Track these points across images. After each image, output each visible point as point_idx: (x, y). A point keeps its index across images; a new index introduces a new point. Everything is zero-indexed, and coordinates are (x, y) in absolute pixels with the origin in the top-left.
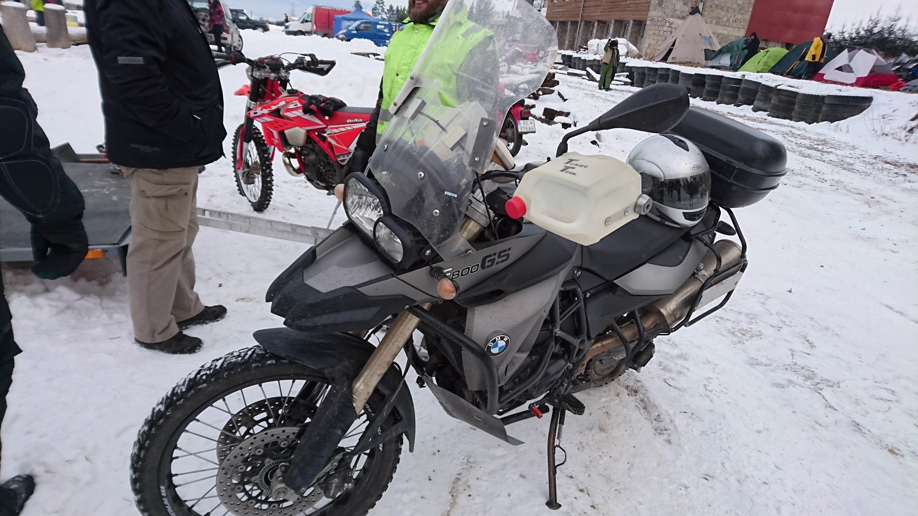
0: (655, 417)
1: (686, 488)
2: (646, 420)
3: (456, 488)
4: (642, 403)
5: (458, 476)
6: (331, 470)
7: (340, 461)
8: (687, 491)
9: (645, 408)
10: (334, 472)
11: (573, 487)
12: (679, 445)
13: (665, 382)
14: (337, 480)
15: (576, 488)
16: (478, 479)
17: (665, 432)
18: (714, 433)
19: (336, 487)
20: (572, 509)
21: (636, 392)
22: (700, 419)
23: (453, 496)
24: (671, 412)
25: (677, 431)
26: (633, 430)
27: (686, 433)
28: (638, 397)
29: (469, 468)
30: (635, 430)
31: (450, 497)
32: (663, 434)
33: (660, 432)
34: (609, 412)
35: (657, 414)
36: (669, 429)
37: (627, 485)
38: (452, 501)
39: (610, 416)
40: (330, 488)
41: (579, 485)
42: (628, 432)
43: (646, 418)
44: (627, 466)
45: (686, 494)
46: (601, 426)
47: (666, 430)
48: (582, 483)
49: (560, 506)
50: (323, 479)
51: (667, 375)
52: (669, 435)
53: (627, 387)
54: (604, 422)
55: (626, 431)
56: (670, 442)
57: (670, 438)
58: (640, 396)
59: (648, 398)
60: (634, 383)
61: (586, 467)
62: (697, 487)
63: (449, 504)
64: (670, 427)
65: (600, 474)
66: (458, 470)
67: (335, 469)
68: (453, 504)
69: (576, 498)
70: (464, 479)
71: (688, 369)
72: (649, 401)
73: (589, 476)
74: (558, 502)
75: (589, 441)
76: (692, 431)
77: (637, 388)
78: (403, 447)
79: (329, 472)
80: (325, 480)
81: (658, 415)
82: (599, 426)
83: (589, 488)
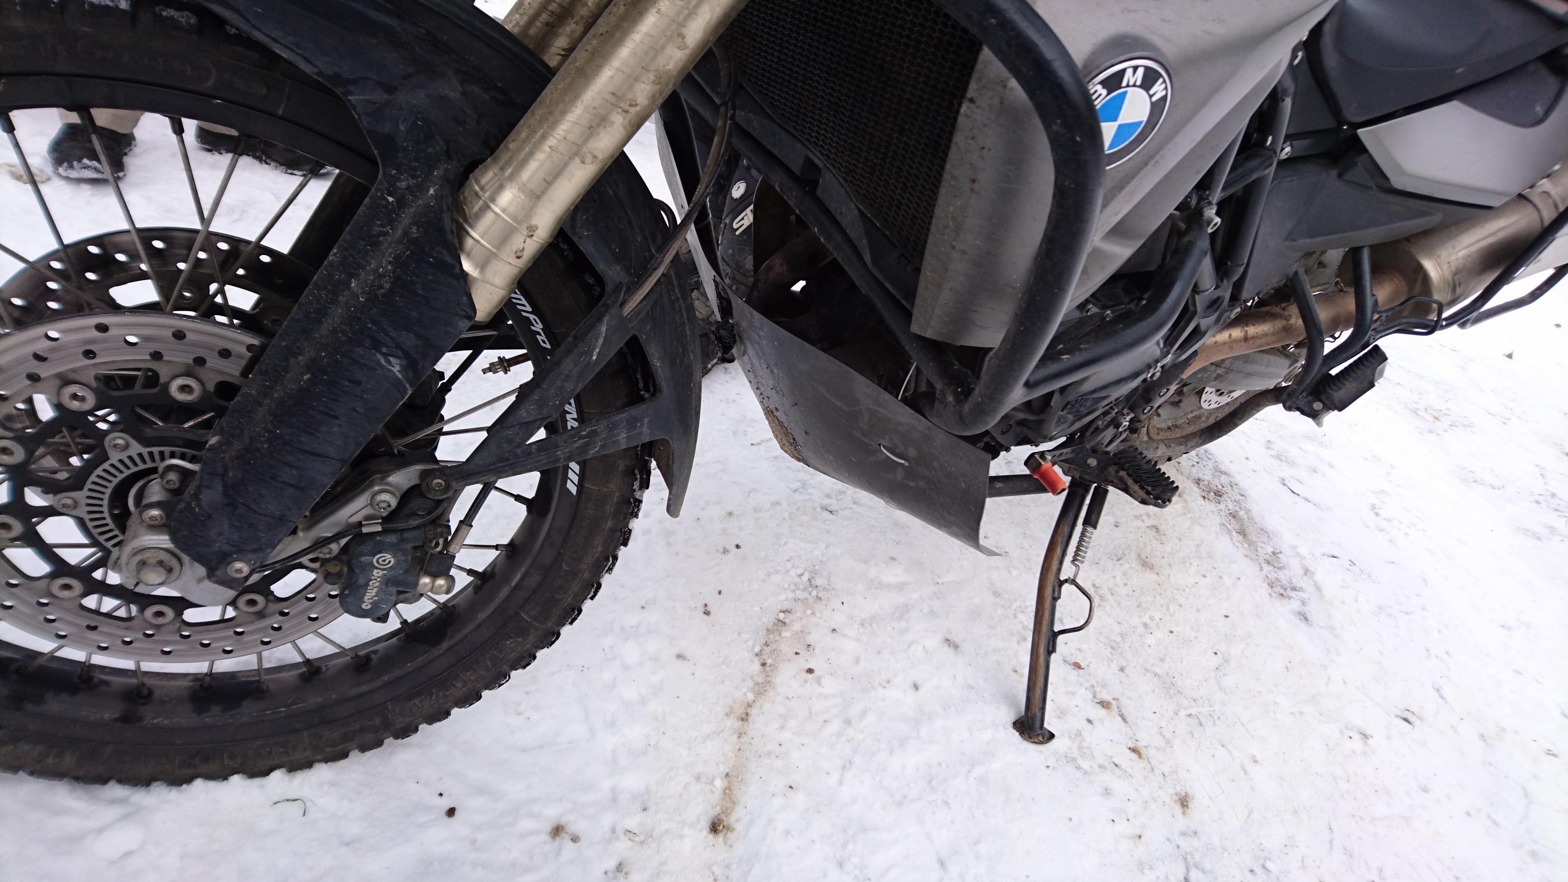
0: (1267, 557)
1: (1365, 736)
2: (1248, 559)
3: (774, 646)
4: (1233, 521)
5: (782, 616)
6: (368, 518)
7: (407, 496)
8: (1366, 743)
9: (1242, 533)
10: (379, 528)
11: (1082, 691)
12: (1331, 629)
13: (1284, 485)
14: (388, 558)
15: (1090, 696)
16: (834, 630)
17: (1293, 594)
18: (1407, 613)
19: (387, 581)
20: (1080, 748)
21: (1218, 494)
22: (1369, 576)
23: (764, 664)
24: (1304, 551)
25: (1322, 597)
26: (1221, 577)
27: (1343, 602)
28: (1222, 506)
29: (811, 600)
30: (1226, 578)
31: (756, 666)
32: (1290, 598)
33: (1282, 591)
34: (1160, 528)
35: (1270, 550)
36: (1301, 589)
37: (1216, 708)
38: (760, 679)
39: (1164, 538)
40: (362, 581)
41: (1098, 689)
42: (1208, 580)
43: (1246, 556)
44: (1215, 661)
45: (1365, 752)
46: (1143, 556)
47: (1294, 589)
48: (1105, 686)
49: (1052, 736)
50: (335, 548)
51: (1286, 471)
52: (1303, 603)
53: (1198, 481)
54: (1149, 548)
55: (1205, 576)
56: (1306, 619)
57: (1306, 609)
58: (1228, 504)
59: (1248, 511)
60: (1214, 475)
61: (1112, 648)
62: (1389, 738)
63: (751, 684)
64: (1303, 585)
65: (1147, 670)
66: (784, 599)
67: (386, 520)
68: (762, 688)
69: (1089, 721)
70: (797, 627)
71: (1331, 466)
72: (1251, 519)
73: (1122, 670)
74: (1046, 725)
75: (1116, 585)
76: (1356, 601)
77: (1220, 487)
78: (648, 497)
79: (360, 524)
80: (345, 549)
81: (1274, 553)
82: (1139, 555)
83: (1124, 701)
